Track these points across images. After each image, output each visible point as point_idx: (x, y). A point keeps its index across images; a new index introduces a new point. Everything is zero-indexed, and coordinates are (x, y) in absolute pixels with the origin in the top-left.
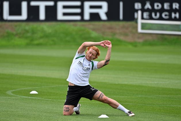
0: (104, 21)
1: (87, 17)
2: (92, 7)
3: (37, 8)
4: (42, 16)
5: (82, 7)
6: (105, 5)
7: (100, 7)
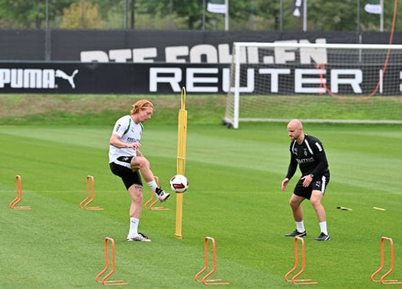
0: (359, 94)
1: (334, 89)
2: (340, 77)
3: (269, 76)
4: (274, 87)
5: (328, 76)
6: (359, 74)
7: (353, 77)
